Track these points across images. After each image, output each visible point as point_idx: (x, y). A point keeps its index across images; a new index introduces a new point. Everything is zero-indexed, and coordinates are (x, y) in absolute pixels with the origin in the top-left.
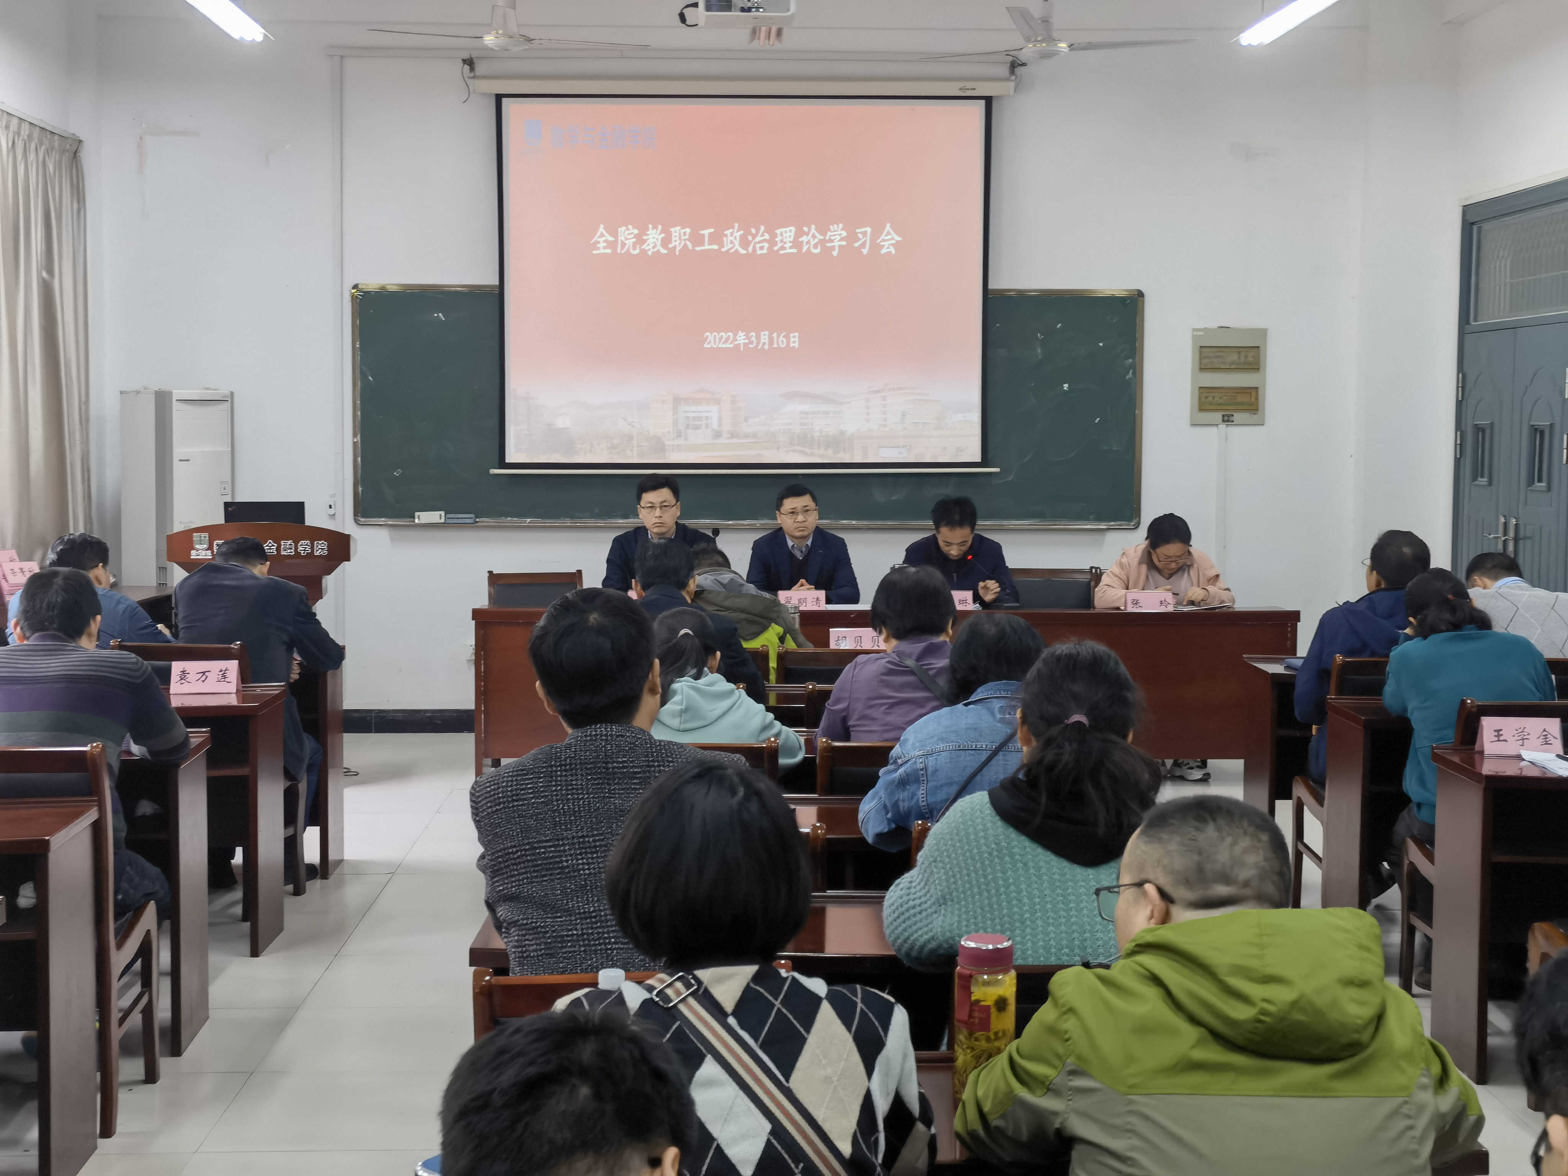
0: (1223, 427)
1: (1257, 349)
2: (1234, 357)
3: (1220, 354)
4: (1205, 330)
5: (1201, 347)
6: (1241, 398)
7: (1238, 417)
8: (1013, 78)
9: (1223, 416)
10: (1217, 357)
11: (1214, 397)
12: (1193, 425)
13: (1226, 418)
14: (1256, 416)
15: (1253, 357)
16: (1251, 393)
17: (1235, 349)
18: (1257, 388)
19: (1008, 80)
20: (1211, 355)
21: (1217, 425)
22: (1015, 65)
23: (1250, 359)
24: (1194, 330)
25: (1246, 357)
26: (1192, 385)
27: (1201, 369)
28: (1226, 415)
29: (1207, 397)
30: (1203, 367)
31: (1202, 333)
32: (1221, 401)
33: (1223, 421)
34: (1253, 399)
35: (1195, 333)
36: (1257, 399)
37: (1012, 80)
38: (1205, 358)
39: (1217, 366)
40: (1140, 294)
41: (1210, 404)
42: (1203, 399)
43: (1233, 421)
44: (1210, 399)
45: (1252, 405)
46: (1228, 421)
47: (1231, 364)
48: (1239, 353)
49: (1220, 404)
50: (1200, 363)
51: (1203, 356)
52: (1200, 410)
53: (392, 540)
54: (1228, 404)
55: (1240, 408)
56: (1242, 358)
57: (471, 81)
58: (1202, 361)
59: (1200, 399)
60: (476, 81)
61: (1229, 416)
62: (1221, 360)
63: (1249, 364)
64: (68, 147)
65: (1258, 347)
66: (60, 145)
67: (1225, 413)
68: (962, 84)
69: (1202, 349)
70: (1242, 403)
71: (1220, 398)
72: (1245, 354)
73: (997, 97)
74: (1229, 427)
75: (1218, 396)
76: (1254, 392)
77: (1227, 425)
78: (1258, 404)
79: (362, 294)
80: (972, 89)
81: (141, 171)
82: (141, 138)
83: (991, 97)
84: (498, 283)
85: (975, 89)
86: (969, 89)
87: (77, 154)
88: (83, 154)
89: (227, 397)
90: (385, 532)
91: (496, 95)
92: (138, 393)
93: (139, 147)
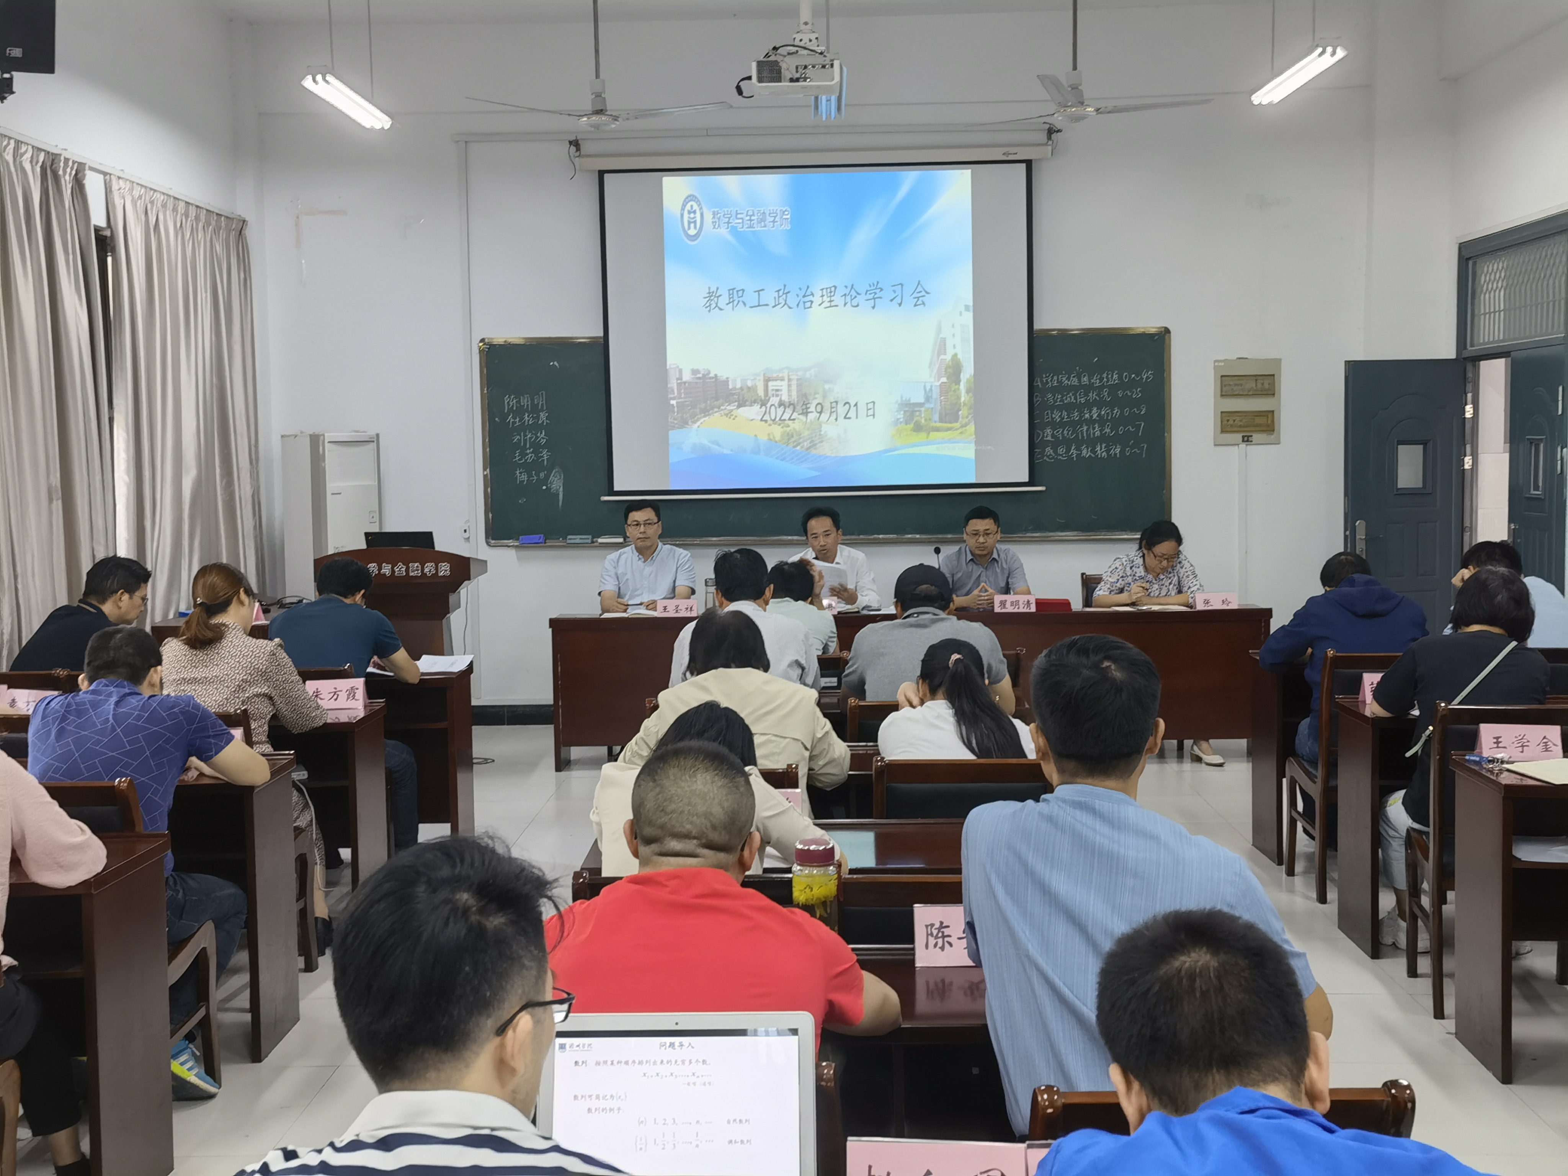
0: (1243, 446)
1: (1272, 377)
2: (1251, 384)
3: (1239, 382)
4: (1225, 361)
5: (1222, 376)
6: (1259, 420)
7: (1256, 437)
8: (1050, 142)
9: (1243, 437)
10: (1236, 385)
11: (1234, 421)
12: (1215, 445)
13: (1246, 439)
14: (1272, 437)
15: (1269, 383)
16: (1267, 416)
17: (1252, 377)
18: (1273, 412)
19: (1046, 144)
20: (1231, 383)
21: (1238, 445)
22: (1051, 132)
23: (1266, 386)
24: (1215, 361)
26: (1215, 409)
27: (1222, 396)
28: (1246, 436)
29: (1228, 421)
30: (1223, 394)
31: (1223, 364)
32: (1241, 423)
33: (1243, 441)
34: (1269, 421)
35: (1216, 364)
36: (1273, 421)
37: (1049, 145)
38: (1225, 386)
39: (1236, 393)
40: (1167, 331)
41: (1231, 426)
42: (1225, 422)
43: (1252, 441)
44: (1231, 422)
45: (1268, 426)
46: (1248, 441)
47: (1249, 391)
48: (1256, 380)
50: (1222, 391)
51: (1224, 384)
52: (1222, 432)
53: (519, 559)
54: (1247, 427)
55: (1258, 429)
56: (1259, 386)
57: (577, 159)
58: (1224, 389)
59: (1222, 422)
60: (581, 159)
61: (1248, 437)
62: (1240, 387)
63: (1266, 390)
64: (234, 226)
65: (1273, 375)
66: (226, 225)
67: (1244, 434)
68: (1005, 150)
69: (1223, 378)
70: (1260, 425)
71: (1241, 421)
72: (1262, 382)
73: (1036, 160)
74: (1248, 447)
75: (1238, 419)
76: (1270, 415)
77: (1247, 445)
78: (1274, 426)
79: (488, 347)
80: (1014, 154)
81: (298, 246)
82: (298, 217)
83: (1031, 160)
84: (602, 335)
85: (1016, 154)
86: (1012, 154)
87: (243, 232)
88: (248, 232)
89: (373, 438)
90: (512, 552)
91: (599, 171)
92: (296, 436)
93: (296, 225)
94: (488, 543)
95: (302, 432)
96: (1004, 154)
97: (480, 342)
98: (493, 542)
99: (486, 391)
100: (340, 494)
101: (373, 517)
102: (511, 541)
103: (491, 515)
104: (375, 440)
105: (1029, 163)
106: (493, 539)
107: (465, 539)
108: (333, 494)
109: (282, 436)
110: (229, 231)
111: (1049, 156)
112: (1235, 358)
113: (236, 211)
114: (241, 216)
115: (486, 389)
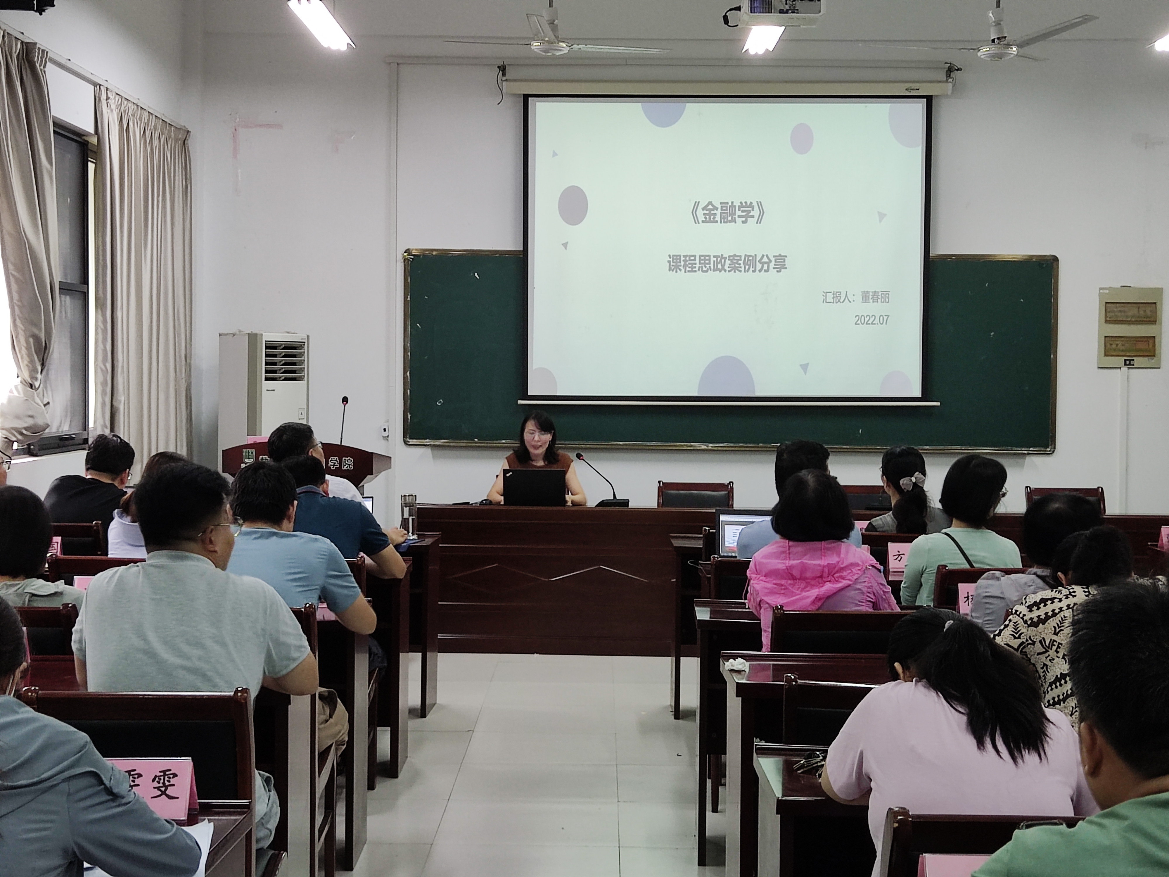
0: (1125, 369)
1: (1154, 305)
2: (1133, 312)
3: (1123, 309)
4: (1110, 288)
5: (1106, 303)
6: (1140, 346)
7: (1138, 361)
8: (950, 80)
9: (1125, 360)
10: (1120, 311)
11: (1117, 345)
12: (1099, 368)
13: (1128, 362)
14: (1153, 361)
15: (1151, 311)
16: (1149, 341)
17: (1134, 305)
18: (1154, 337)
19: (947, 81)
20: (1116, 310)
21: (1120, 368)
22: (951, 70)
23: (1149, 313)
24: (1101, 289)
25: (1145, 311)
26: (1099, 335)
27: (1106, 321)
28: (1127, 360)
29: (1111, 344)
30: (1108, 319)
31: (1107, 291)
32: (1123, 348)
33: (1125, 364)
34: (1151, 346)
35: (1101, 291)
36: (1154, 345)
37: (950, 82)
38: (1109, 312)
39: (1121, 319)
40: (1055, 259)
41: (1115, 350)
42: (1108, 346)
43: (1133, 365)
44: (1114, 346)
45: (1149, 351)
46: (1130, 364)
47: (1133, 317)
48: (1139, 308)
49: (1122, 351)
50: (1106, 316)
51: (1108, 310)
52: (1106, 355)
53: (433, 457)
54: (1129, 351)
55: (1139, 353)
56: (1142, 312)
57: (504, 83)
58: (1108, 315)
59: (1105, 346)
60: (508, 83)
61: (1130, 360)
62: (1123, 314)
63: (1148, 317)
64: (180, 136)
65: (1155, 303)
66: (175, 135)
67: (1126, 358)
68: (909, 86)
69: (1108, 305)
70: (1141, 350)
71: (1123, 345)
72: (1144, 309)
73: (937, 96)
74: (1131, 370)
75: (1120, 343)
76: (1151, 341)
77: (1129, 368)
78: (1155, 351)
79: (412, 257)
80: (916, 89)
81: (235, 156)
82: (235, 130)
83: (932, 96)
84: (522, 249)
85: (918, 89)
86: (914, 89)
87: (186, 142)
88: (190, 142)
89: (305, 339)
90: (428, 451)
91: (524, 95)
92: (234, 335)
93: (234, 136)
94: (406, 443)
95: (240, 331)
96: (906, 89)
97: (405, 252)
98: (410, 441)
99: (409, 299)
100: (274, 390)
101: (302, 414)
102: (427, 440)
103: (409, 416)
104: (306, 341)
105: (929, 99)
106: (410, 438)
107: (383, 437)
108: (267, 390)
109: (220, 335)
110: (176, 140)
111: (950, 93)
112: (1119, 286)
113: (182, 122)
114: (186, 127)
115: (409, 297)
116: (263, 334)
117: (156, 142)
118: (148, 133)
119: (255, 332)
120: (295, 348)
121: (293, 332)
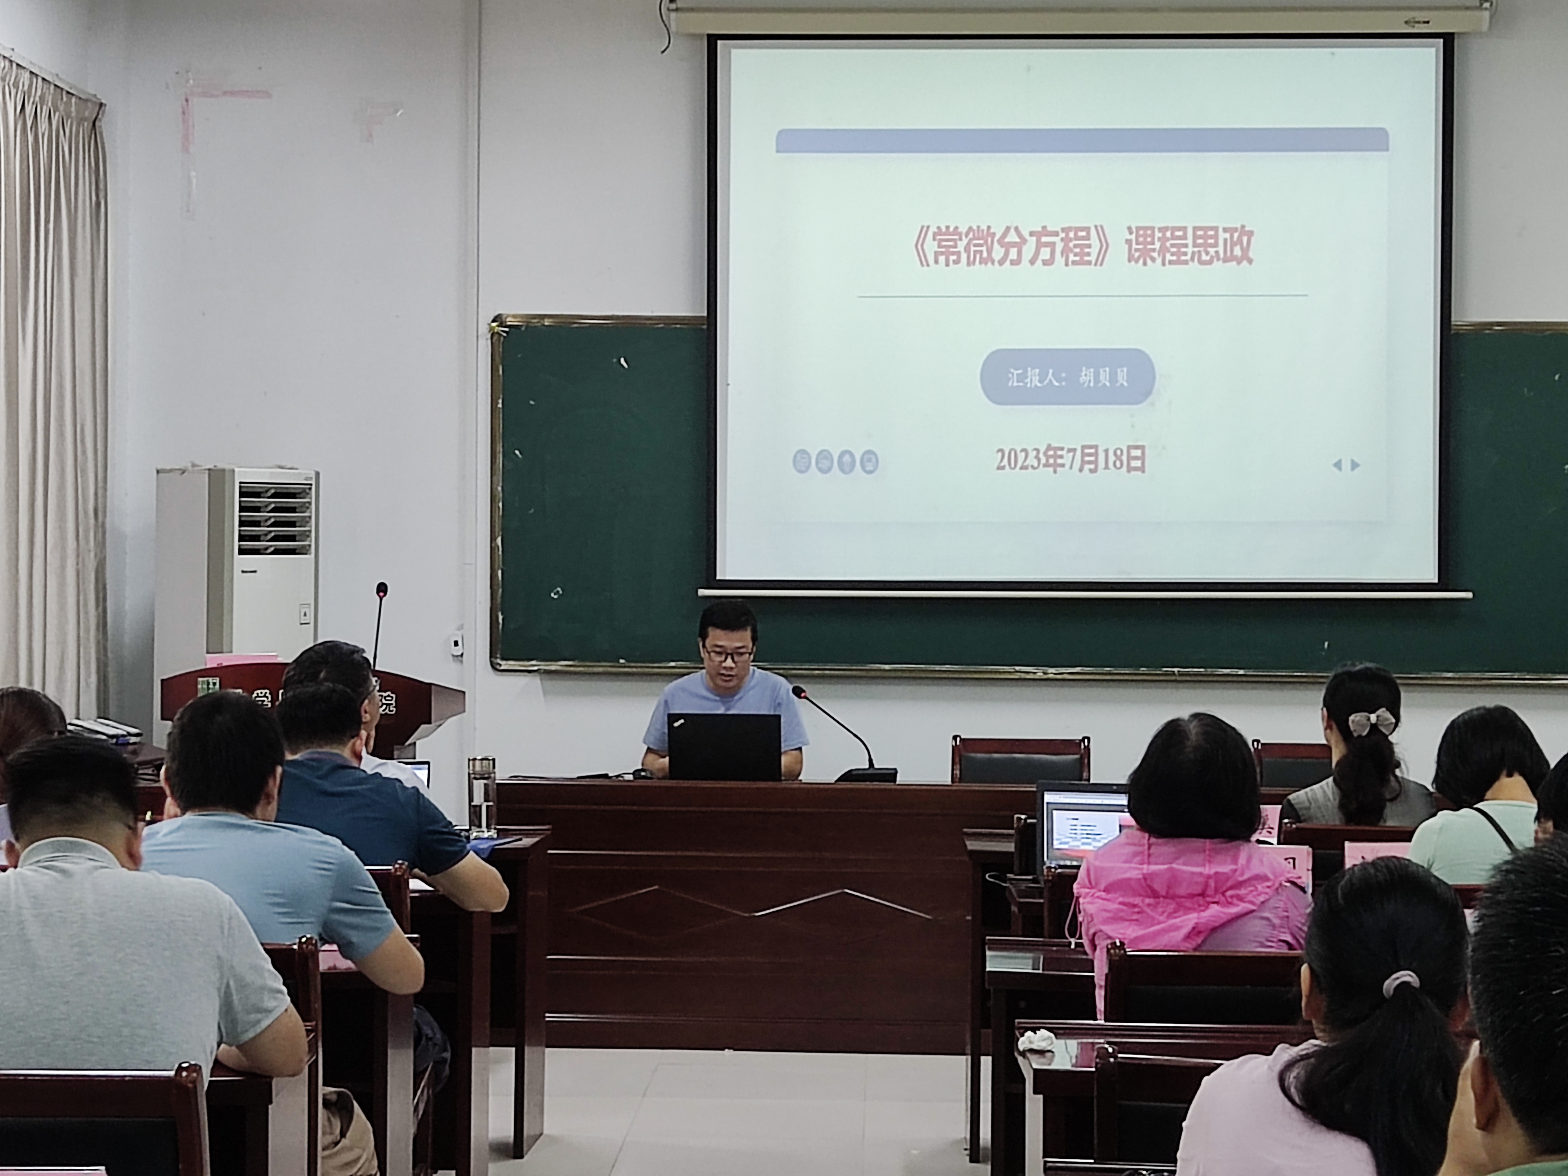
8: (1486, 5)
19: (1480, 7)
37: (1486, 9)
53: (545, 693)
57: (673, 15)
60: (680, 15)
64: (87, 114)
66: (77, 112)
68: (1410, 15)
73: (1463, 34)
79: (507, 329)
80: (1424, 22)
81: (185, 149)
82: (187, 100)
83: (1452, 34)
84: (705, 314)
85: (1428, 22)
86: (1418, 22)
87: (97, 123)
88: (104, 125)
89: (311, 479)
90: (535, 681)
91: (709, 36)
92: (183, 472)
93: (184, 113)
94: (494, 666)
95: (194, 465)
96: (1406, 22)
97: (493, 321)
98: (503, 663)
99: (500, 406)
100: (255, 572)
101: (305, 615)
102: (534, 662)
103: (501, 617)
104: (313, 482)
105: (1449, 39)
106: (503, 659)
107: (453, 656)
108: (243, 572)
109: (158, 472)
110: (81, 120)
111: (1485, 27)
113: (91, 88)
114: (98, 96)
115: (500, 401)
116: (236, 470)
117: (43, 126)
118: (29, 109)
119: (220, 466)
120: (293, 495)
121: (288, 467)
